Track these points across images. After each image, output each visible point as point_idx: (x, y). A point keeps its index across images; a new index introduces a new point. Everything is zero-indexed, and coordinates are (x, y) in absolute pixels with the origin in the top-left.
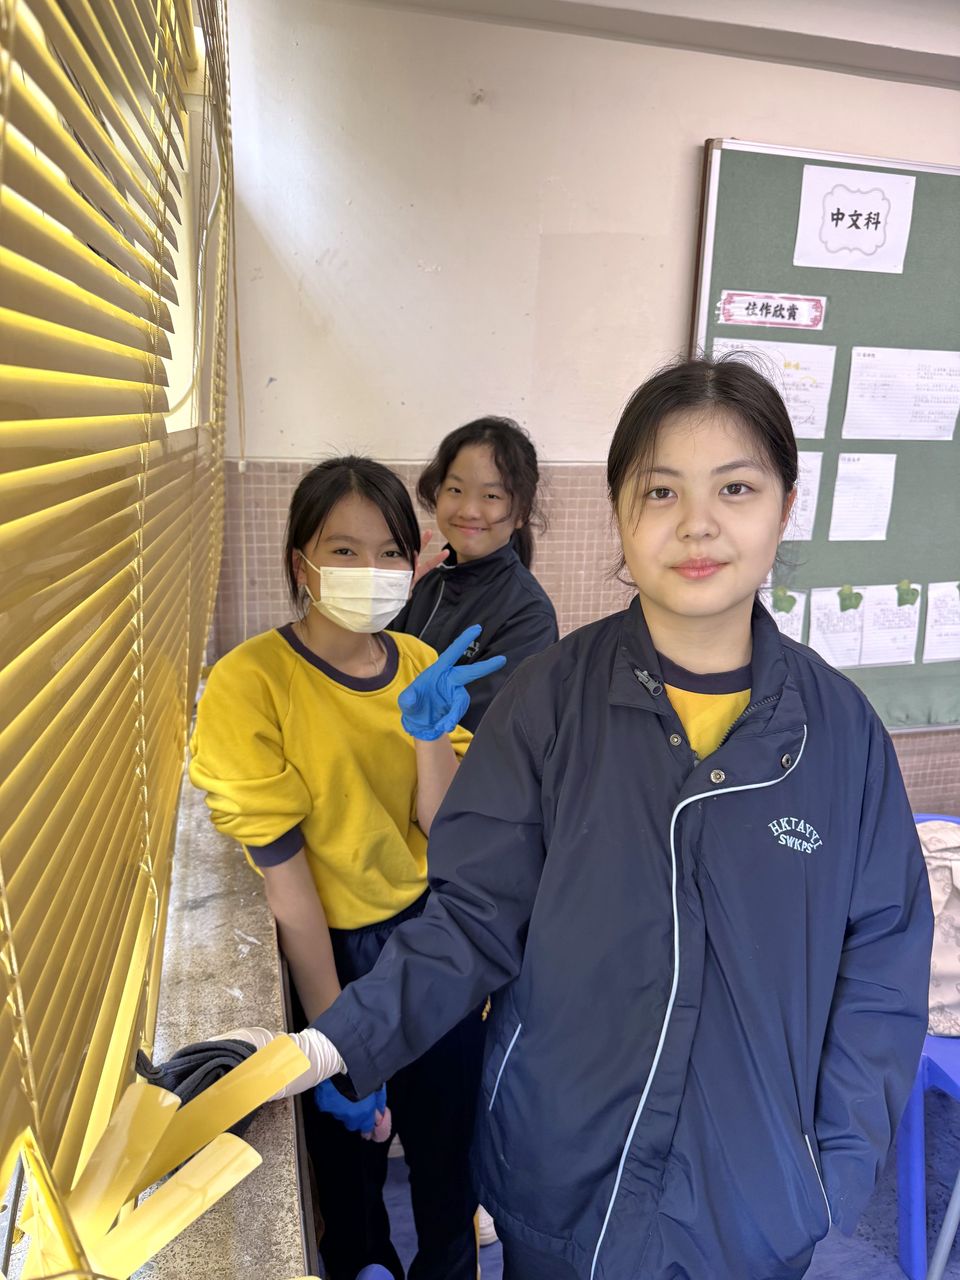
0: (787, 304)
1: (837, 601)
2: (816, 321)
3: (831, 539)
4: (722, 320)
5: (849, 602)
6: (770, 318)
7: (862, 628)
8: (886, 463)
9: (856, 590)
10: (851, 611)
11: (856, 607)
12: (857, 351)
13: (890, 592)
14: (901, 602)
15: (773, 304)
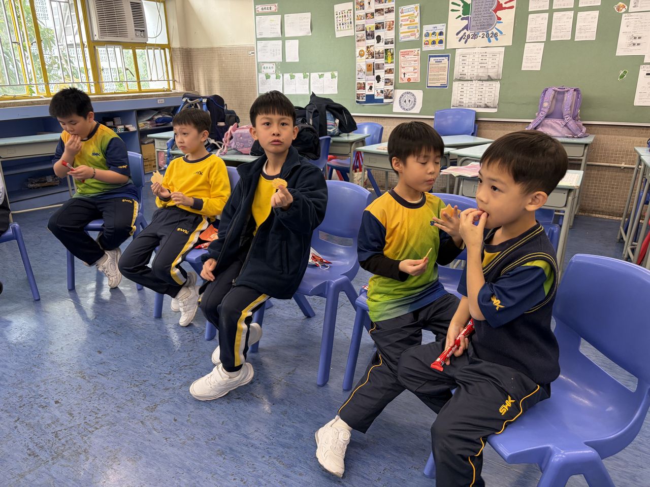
0: (269, 7)
1: (289, 76)
2: (276, 10)
3: (287, 61)
4: (257, 12)
5: (292, 77)
6: (266, 10)
7: (295, 84)
8: (297, 42)
9: (293, 74)
10: (293, 80)
11: (294, 78)
12: (285, 15)
13: (301, 75)
14: (304, 78)
15: (266, 7)
